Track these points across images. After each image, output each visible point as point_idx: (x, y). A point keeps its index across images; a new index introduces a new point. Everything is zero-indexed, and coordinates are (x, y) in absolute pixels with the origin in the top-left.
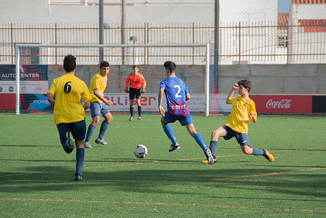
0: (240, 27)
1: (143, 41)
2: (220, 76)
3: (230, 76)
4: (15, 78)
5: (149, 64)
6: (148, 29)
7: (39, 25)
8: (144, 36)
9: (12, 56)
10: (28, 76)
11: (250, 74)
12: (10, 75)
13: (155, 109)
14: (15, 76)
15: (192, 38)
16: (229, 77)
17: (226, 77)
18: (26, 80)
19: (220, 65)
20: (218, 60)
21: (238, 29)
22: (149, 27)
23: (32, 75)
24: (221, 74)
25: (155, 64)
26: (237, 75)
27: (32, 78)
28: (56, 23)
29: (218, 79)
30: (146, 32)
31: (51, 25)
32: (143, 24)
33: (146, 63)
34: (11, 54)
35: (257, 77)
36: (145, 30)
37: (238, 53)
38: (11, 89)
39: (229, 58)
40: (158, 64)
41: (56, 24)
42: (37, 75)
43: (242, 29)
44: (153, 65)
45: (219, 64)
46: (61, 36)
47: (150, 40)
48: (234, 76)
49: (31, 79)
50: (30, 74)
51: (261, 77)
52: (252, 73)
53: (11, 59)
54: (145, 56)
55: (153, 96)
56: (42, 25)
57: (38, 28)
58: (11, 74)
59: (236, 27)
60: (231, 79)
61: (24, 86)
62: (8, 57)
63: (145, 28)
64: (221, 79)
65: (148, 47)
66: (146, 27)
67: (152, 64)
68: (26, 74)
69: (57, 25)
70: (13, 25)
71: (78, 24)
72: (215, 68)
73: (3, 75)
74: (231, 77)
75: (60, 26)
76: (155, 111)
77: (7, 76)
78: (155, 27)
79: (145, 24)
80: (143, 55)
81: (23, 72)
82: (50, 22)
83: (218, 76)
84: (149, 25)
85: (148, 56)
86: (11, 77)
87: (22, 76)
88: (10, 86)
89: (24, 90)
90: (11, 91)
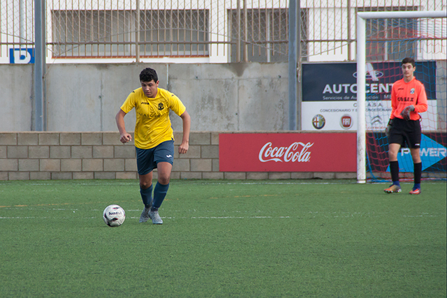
4: (355, 95)
9: (349, 41)
10: (387, 90)
12: (343, 88)
14: (355, 88)
18: (383, 99)
34: (345, 37)
38: (346, 121)
53: (345, 48)
58: (346, 86)
61: (376, 113)
62: (338, 44)
68: (381, 85)
73: (327, 89)
77: (337, 89)
81: (375, 78)
86: (346, 91)
87: (372, 88)
88: (343, 114)
89: (377, 124)
90: (345, 126)
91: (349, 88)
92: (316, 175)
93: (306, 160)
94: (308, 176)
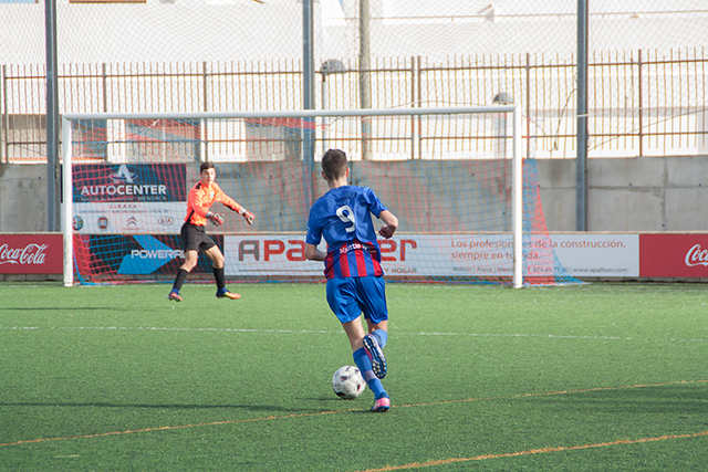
0: (640, 64)
1: (409, 100)
2: (592, 187)
3: (618, 185)
5: (423, 158)
6: (420, 71)
7: (167, 67)
8: (409, 88)
10: (141, 193)
11: (666, 181)
12: (100, 189)
13: (415, 270)
15: (525, 92)
16: (613, 188)
17: (606, 188)
18: (138, 201)
19: (591, 159)
20: (586, 147)
21: (636, 67)
22: (423, 67)
23: (149, 189)
24: (593, 182)
25: (437, 157)
26: (635, 184)
27: (150, 194)
28: (206, 60)
29: (586, 194)
30: (416, 78)
31: (194, 65)
32: (409, 59)
33: (416, 156)
35: (684, 187)
36: (413, 75)
37: (637, 127)
38: (103, 223)
39: (614, 142)
40: (445, 157)
41: (204, 64)
42: (162, 189)
43: (645, 67)
44: (433, 161)
45: (590, 155)
46: (216, 92)
47: (424, 98)
48: (627, 185)
49: (149, 197)
50: (146, 187)
51: (692, 187)
52: (670, 178)
54: (412, 139)
55: (409, 237)
56: (174, 65)
57: (165, 75)
58: (103, 187)
59: (632, 64)
60: (618, 193)
61: (131, 215)
63: (412, 70)
64: (593, 193)
65: (419, 115)
66: (416, 67)
67: (430, 157)
68: (135, 187)
69: (208, 66)
70: (108, 68)
71: (255, 63)
72: (579, 167)
73: (85, 191)
74: (620, 188)
75: (215, 67)
76: (414, 274)
77: (94, 191)
78: (437, 66)
79: (413, 58)
80: (409, 135)
81: (129, 180)
82: (192, 59)
83: (587, 187)
84: (423, 61)
85: (421, 139)
86: (103, 193)
87: (127, 190)
88: (100, 215)
89: (132, 225)
90: (103, 227)
91: (105, 190)
92: (50, 277)
93: (41, 262)
94: (43, 277)
